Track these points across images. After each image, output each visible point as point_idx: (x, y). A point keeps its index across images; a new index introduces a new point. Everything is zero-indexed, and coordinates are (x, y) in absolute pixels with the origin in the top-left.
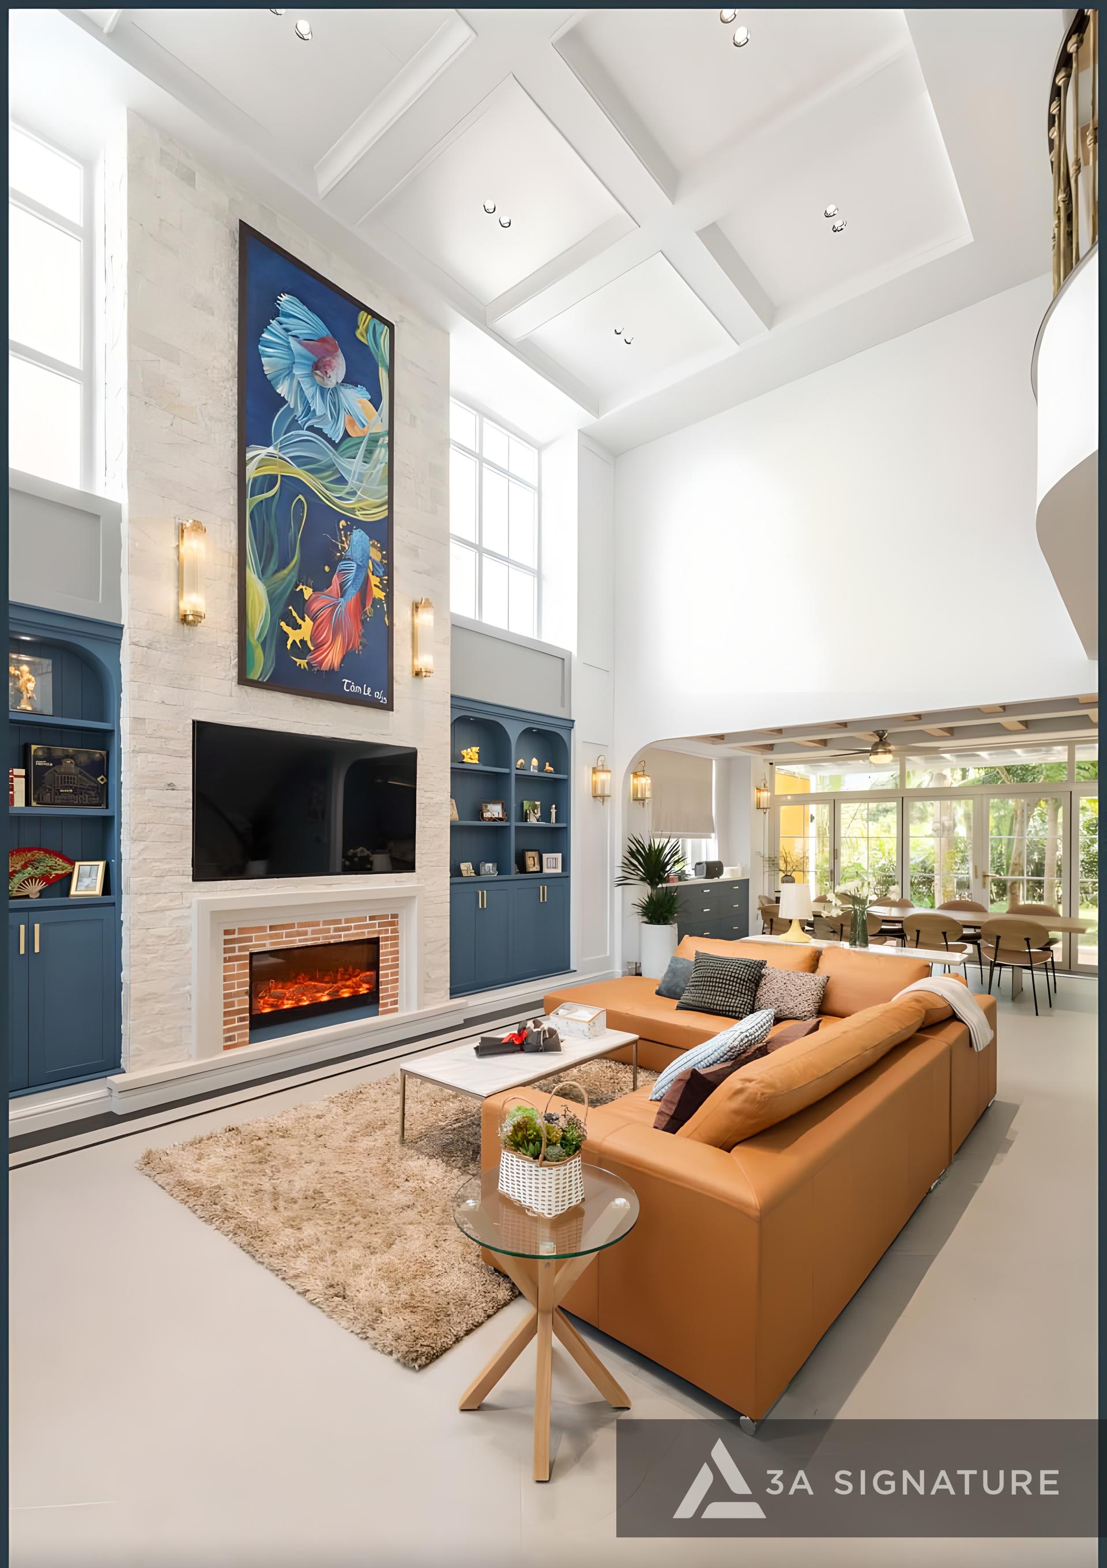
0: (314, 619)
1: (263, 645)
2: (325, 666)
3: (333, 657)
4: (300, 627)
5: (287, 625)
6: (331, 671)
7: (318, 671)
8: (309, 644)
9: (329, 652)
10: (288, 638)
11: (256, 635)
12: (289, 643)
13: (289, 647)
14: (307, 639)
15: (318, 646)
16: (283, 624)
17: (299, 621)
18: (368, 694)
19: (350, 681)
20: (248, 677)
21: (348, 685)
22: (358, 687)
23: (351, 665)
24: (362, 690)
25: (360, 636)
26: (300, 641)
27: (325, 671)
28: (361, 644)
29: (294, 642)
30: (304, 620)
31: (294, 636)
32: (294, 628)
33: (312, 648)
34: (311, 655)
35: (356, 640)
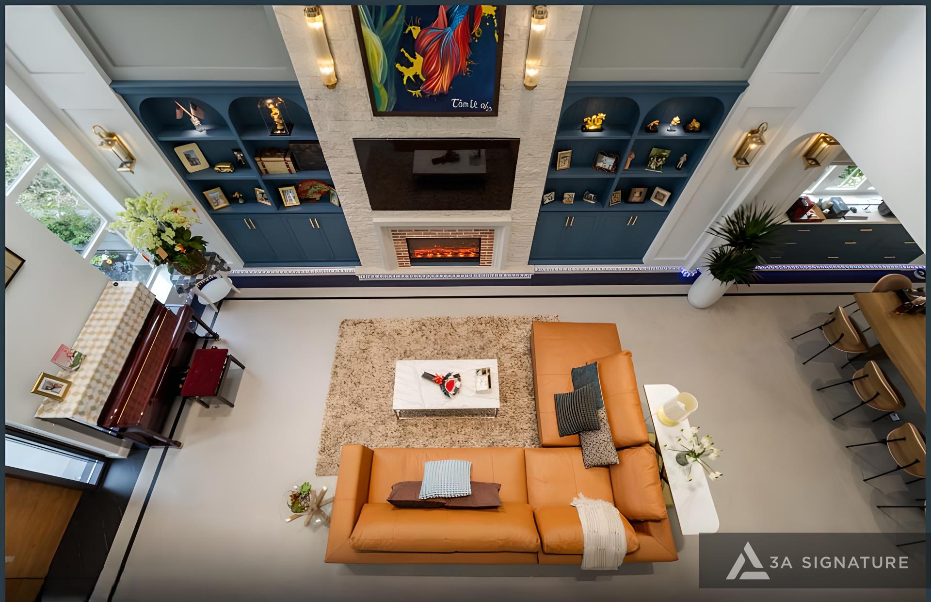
1: (385, 86)
2: (436, 91)
3: (443, 82)
4: (412, 65)
5: (402, 66)
6: (442, 95)
7: (430, 96)
8: (421, 77)
9: (440, 78)
11: (379, 80)
12: (405, 79)
13: (405, 83)
14: (419, 73)
15: (429, 78)
16: (398, 66)
17: (412, 60)
18: (475, 106)
19: (458, 100)
20: (379, 111)
21: (457, 103)
22: (466, 103)
23: (458, 86)
24: (469, 105)
25: (467, 60)
26: (414, 76)
27: (436, 95)
28: (469, 66)
29: (409, 78)
30: (415, 58)
31: (408, 73)
32: (408, 67)
33: (424, 80)
34: (423, 85)
35: (463, 64)
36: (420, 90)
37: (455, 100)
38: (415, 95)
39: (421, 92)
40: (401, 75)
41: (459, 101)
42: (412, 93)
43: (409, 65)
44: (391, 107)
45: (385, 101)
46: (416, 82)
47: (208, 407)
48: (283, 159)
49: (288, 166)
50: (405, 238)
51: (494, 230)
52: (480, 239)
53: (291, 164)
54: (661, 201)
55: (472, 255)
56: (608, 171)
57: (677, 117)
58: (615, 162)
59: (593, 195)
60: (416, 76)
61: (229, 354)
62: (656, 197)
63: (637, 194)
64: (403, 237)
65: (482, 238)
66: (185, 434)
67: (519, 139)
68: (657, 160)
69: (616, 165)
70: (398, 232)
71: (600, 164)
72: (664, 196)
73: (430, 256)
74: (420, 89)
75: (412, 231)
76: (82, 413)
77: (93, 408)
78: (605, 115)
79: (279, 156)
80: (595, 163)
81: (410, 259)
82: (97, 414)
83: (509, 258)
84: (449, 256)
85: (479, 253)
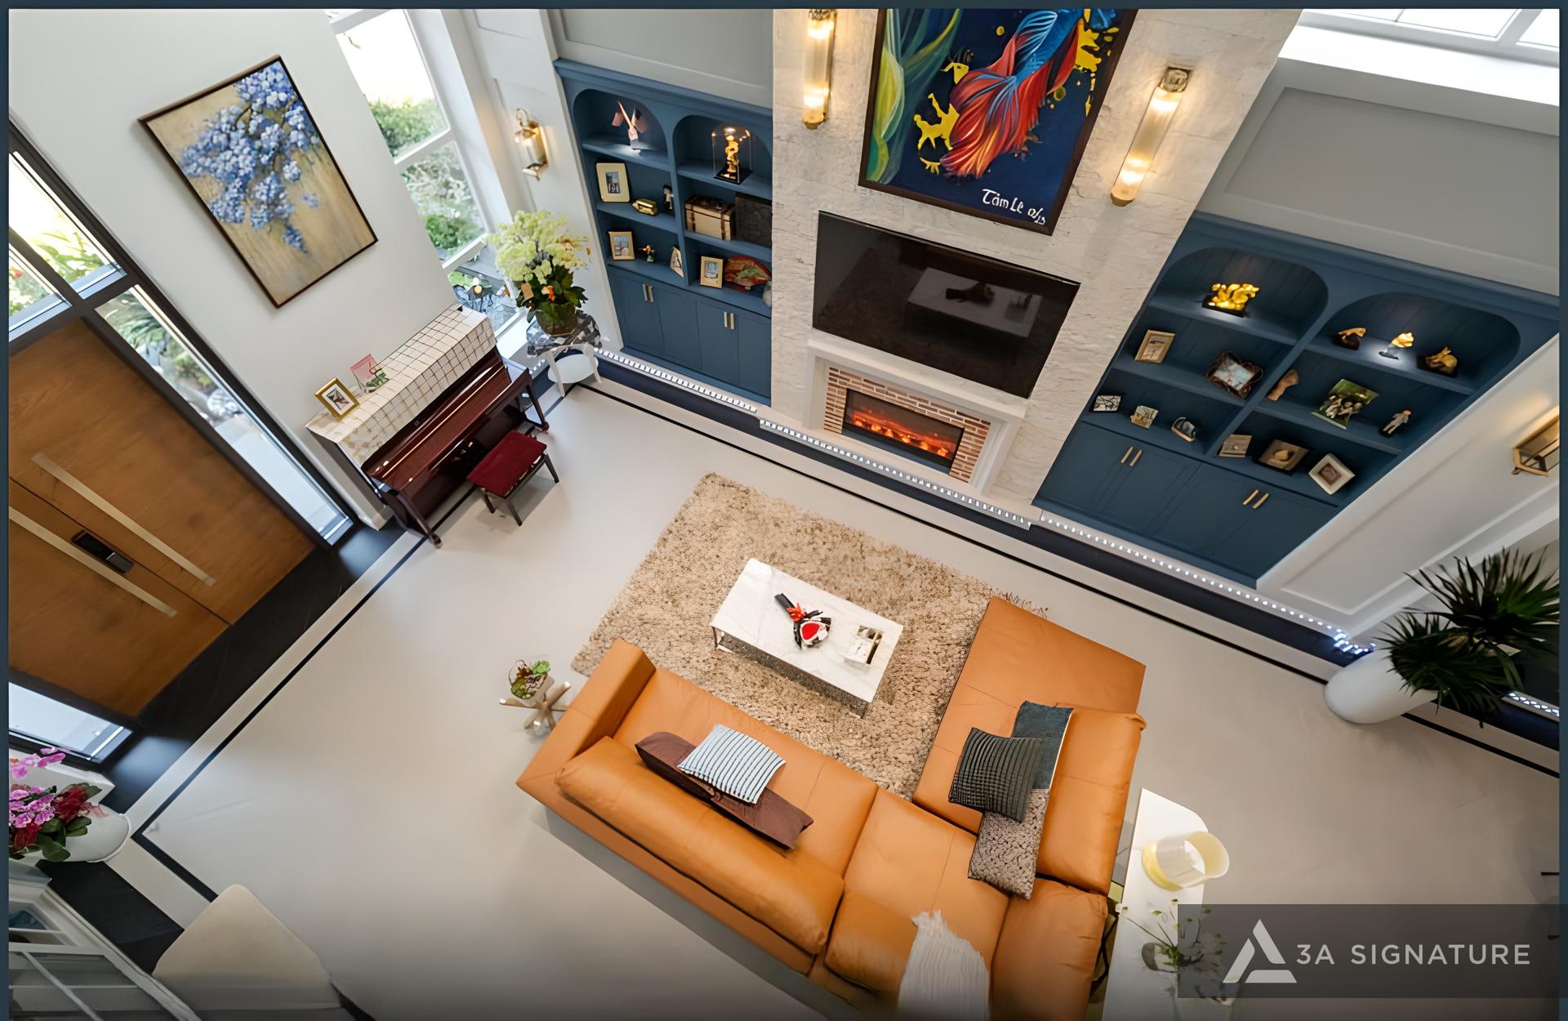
0: (960, 111)
1: (890, 144)
2: (964, 170)
3: (977, 159)
4: (939, 121)
5: (923, 119)
6: (971, 177)
7: (953, 177)
8: (947, 143)
9: (975, 152)
10: (920, 136)
11: (885, 131)
12: (921, 141)
13: (920, 146)
14: (946, 136)
15: (959, 146)
16: (917, 118)
17: (940, 113)
18: (1018, 210)
19: (994, 192)
20: (868, 179)
21: (990, 197)
22: (1005, 201)
23: (1001, 172)
24: (1010, 206)
25: (1027, 134)
26: (936, 140)
27: (962, 177)
28: (1028, 143)
29: (928, 140)
30: (946, 111)
31: (929, 132)
32: (931, 123)
33: (950, 148)
34: (946, 157)
35: (1021, 138)
36: (939, 164)
37: (989, 191)
38: (930, 168)
39: (939, 167)
40: (919, 133)
41: (995, 195)
42: (925, 165)
43: (935, 120)
44: (886, 179)
45: (881, 168)
46: (936, 149)
47: (492, 511)
48: (719, 215)
49: (723, 228)
50: (846, 387)
51: (989, 424)
52: (962, 430)
53: (727, 225)
54: (1330, 482)
55: (942, 453)
56: (1233, 390)
57: (1410, 334)
58: (1252, 380)
59: (1192, 427)
60: (940, 140)
61: (545, 452)
62: (1320, 473)
63: (1283, 454)
64: (845, 384)
65: (966, 429)
66: (451, 534)
67: (1079, 283)
68: (1343, 403)
69: (1253, 385)
70: (839, 374)
71: (1221, 375)
72: (1339, 476)
73: (876, 428)
74: (938, 161)
75: (859, 378)
76: (352, 445)
77: (366, 445)
78: (1257, 289)
79: (717, 211)
80: (1214, 370)
81: (844, 423)
82: (368, 454)
83: (1000, 481)
84: (906, 440)
85: (952, 455)
